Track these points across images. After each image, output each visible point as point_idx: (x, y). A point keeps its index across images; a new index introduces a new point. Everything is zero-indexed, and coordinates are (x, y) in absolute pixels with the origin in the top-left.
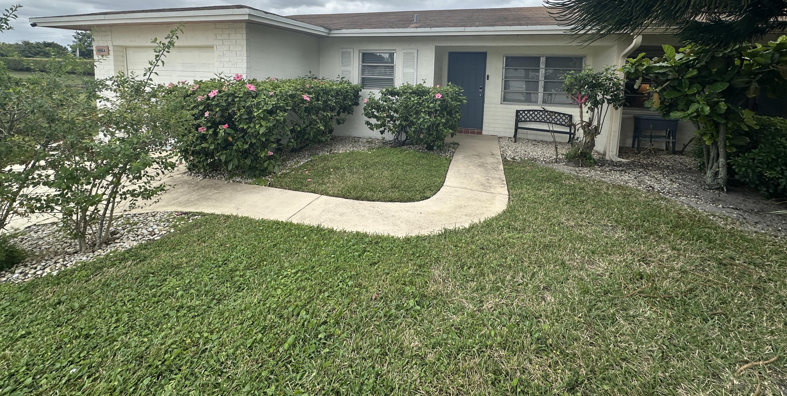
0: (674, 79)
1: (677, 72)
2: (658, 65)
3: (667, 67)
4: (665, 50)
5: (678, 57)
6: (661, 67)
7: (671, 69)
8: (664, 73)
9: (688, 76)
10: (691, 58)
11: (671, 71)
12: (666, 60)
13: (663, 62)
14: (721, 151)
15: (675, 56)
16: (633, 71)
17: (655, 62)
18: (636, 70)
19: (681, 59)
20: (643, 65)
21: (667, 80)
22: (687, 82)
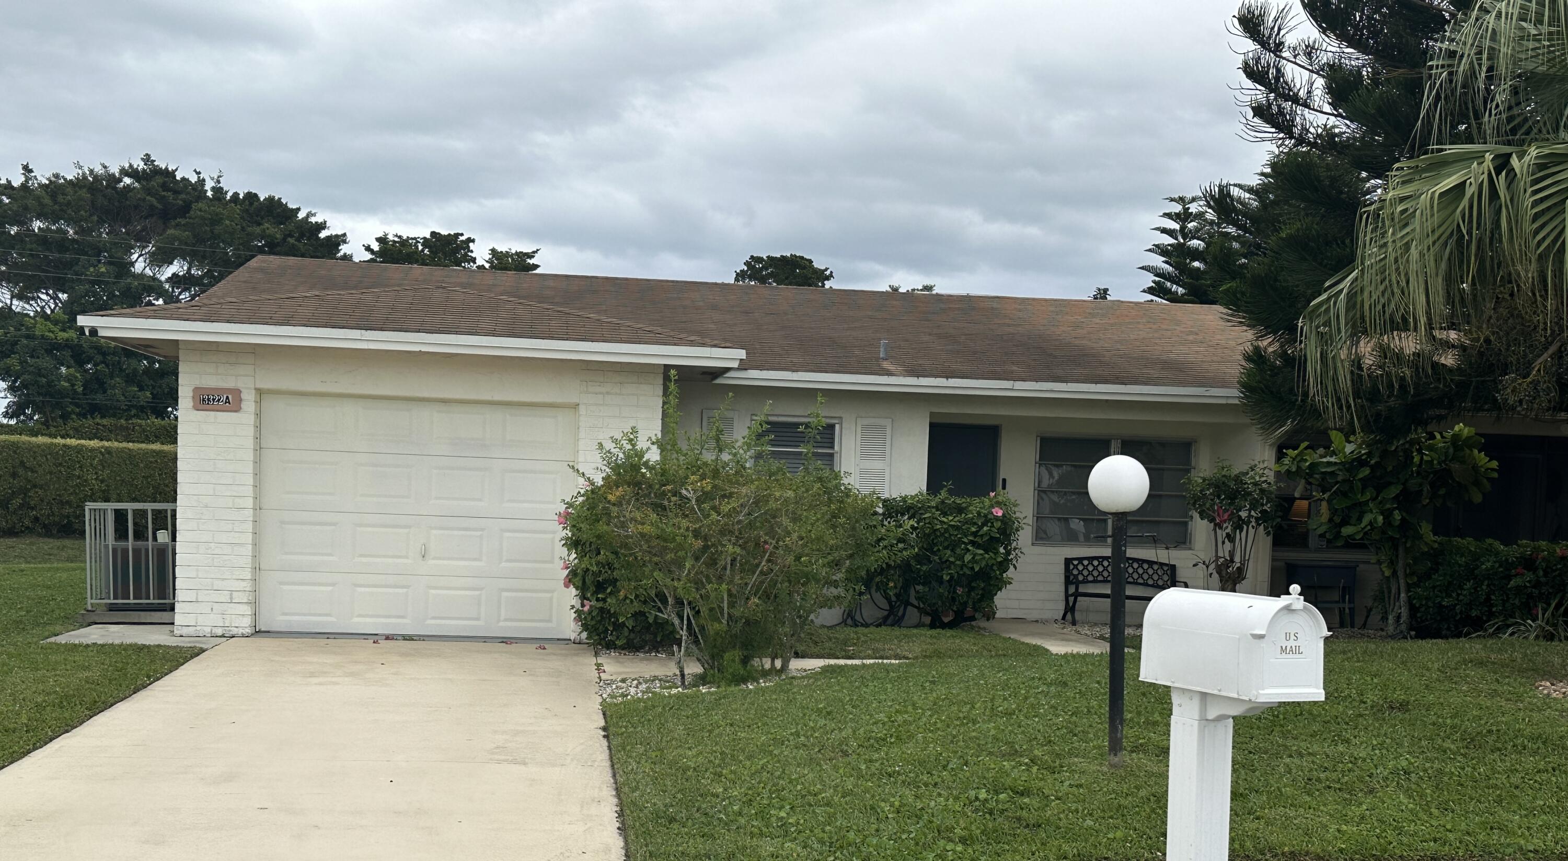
0: (1344, 481)
1: (1348, 470)
2: (1324, 460)
3: (1336, 463)
4: (1333, 438)
5: (1349, 448)
6: (1329, 463)
7: (1341, 467)
8: (1333, 472)
9: (1361, 476)
10: (1363, 452)
11: (1340, 470)
12: (1334, 453)
13: (1331, 456)
14: (1402, 581)
15: (1345, 447)
16: (1294, 469)
17: (1322, 456)
18: (1299, 467)
19: (1352, 452)
20: (1306, 460)
21: (1337, 482)
22: (1359, 484)
